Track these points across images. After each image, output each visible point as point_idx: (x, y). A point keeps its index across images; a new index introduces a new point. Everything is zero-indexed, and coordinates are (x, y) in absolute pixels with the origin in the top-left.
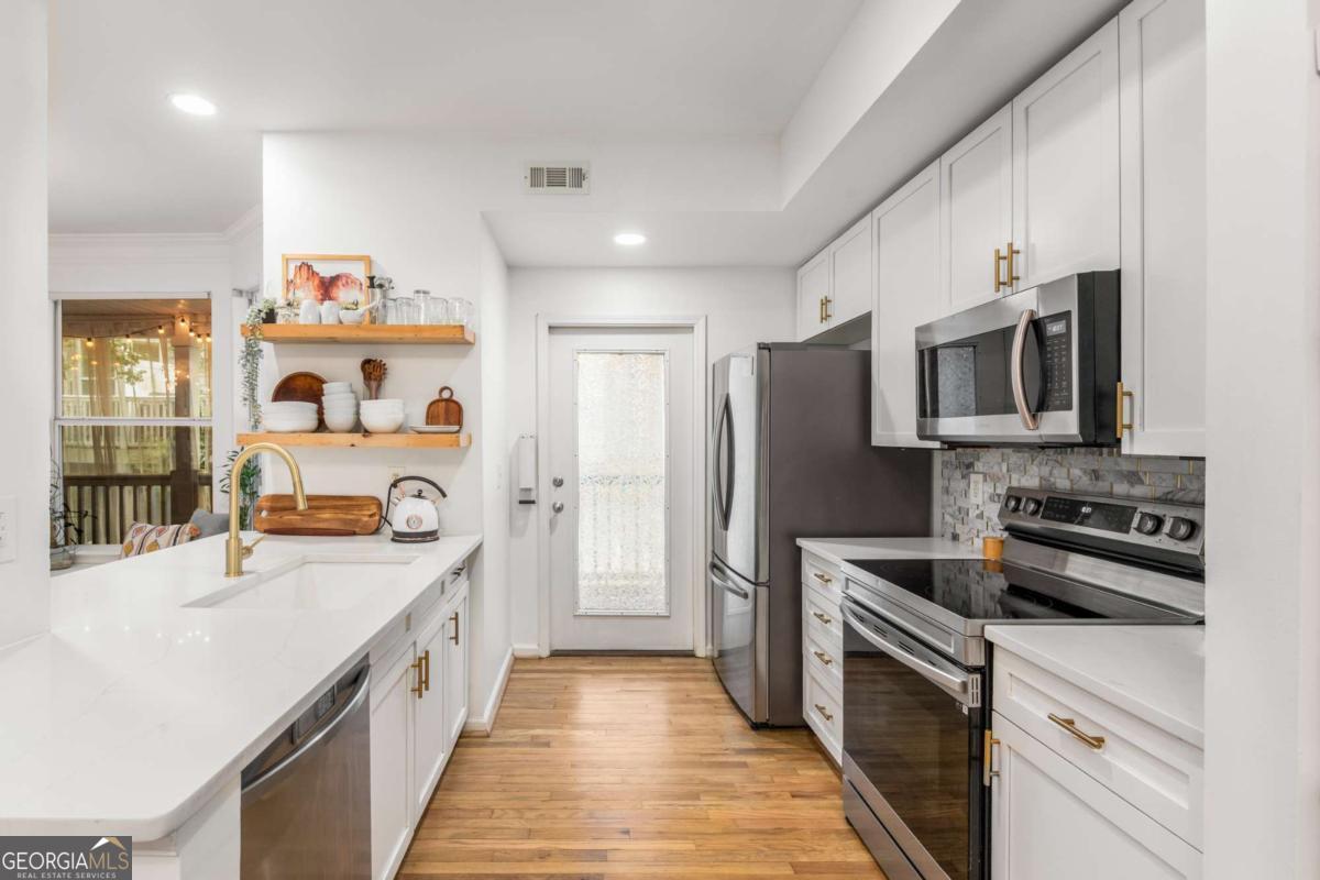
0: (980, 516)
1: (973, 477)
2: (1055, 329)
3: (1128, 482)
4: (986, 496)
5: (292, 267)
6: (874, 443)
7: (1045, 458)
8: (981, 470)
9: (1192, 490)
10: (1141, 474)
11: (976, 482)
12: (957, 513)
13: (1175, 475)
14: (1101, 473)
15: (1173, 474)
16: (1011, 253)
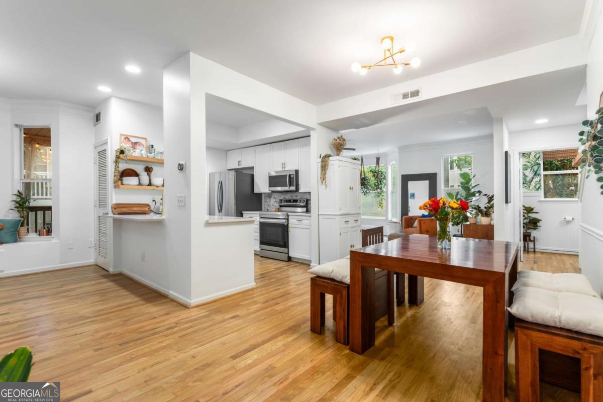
0: (273, 205)
1: (271, 198)
2: (292, 176)
4: (275, 201)
5: (123, 138)
6: (255, 192)
8: (273, 197)
12: (268, 205)
16: (285, 164)
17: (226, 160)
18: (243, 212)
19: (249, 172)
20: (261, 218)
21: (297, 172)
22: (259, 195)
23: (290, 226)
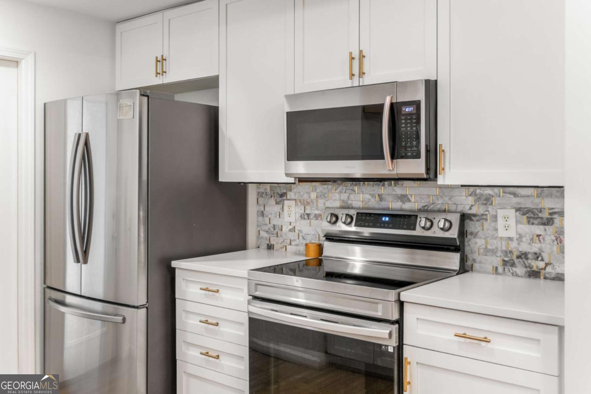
0: (293, 230)
1: (286, 202)
3: (401, 201)
4: (298, 216)
6: (222, 178)
7: (345, 188)
8: (293, 197)
9: (438, 204)
10: (409, 196)
11: (289, 207)
12: (272, 229)
13: (428, 196)
14: (383, 196)
15: (428, 195)
16: (362, 56)
17: (113, 57)
18: (174, 264)
19: (201, 99)
20: (256, 298)
21: (431, 87)
22: (239, 190)
23: (407, 352)
